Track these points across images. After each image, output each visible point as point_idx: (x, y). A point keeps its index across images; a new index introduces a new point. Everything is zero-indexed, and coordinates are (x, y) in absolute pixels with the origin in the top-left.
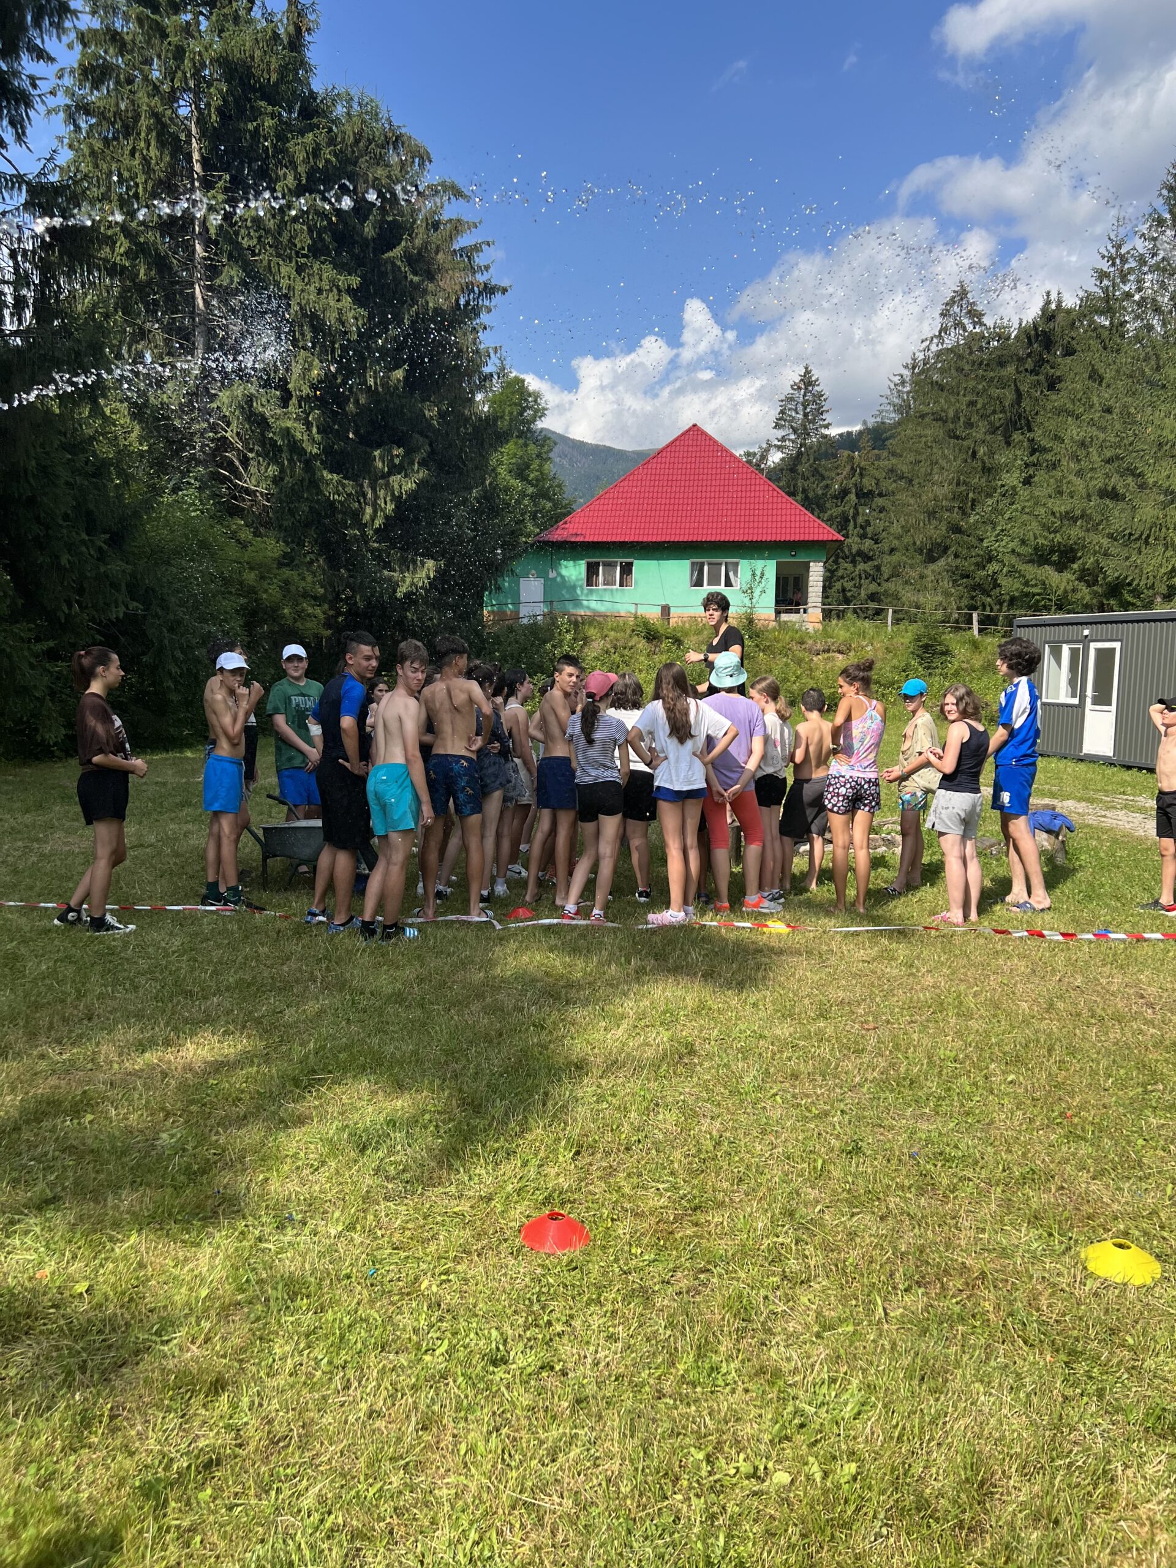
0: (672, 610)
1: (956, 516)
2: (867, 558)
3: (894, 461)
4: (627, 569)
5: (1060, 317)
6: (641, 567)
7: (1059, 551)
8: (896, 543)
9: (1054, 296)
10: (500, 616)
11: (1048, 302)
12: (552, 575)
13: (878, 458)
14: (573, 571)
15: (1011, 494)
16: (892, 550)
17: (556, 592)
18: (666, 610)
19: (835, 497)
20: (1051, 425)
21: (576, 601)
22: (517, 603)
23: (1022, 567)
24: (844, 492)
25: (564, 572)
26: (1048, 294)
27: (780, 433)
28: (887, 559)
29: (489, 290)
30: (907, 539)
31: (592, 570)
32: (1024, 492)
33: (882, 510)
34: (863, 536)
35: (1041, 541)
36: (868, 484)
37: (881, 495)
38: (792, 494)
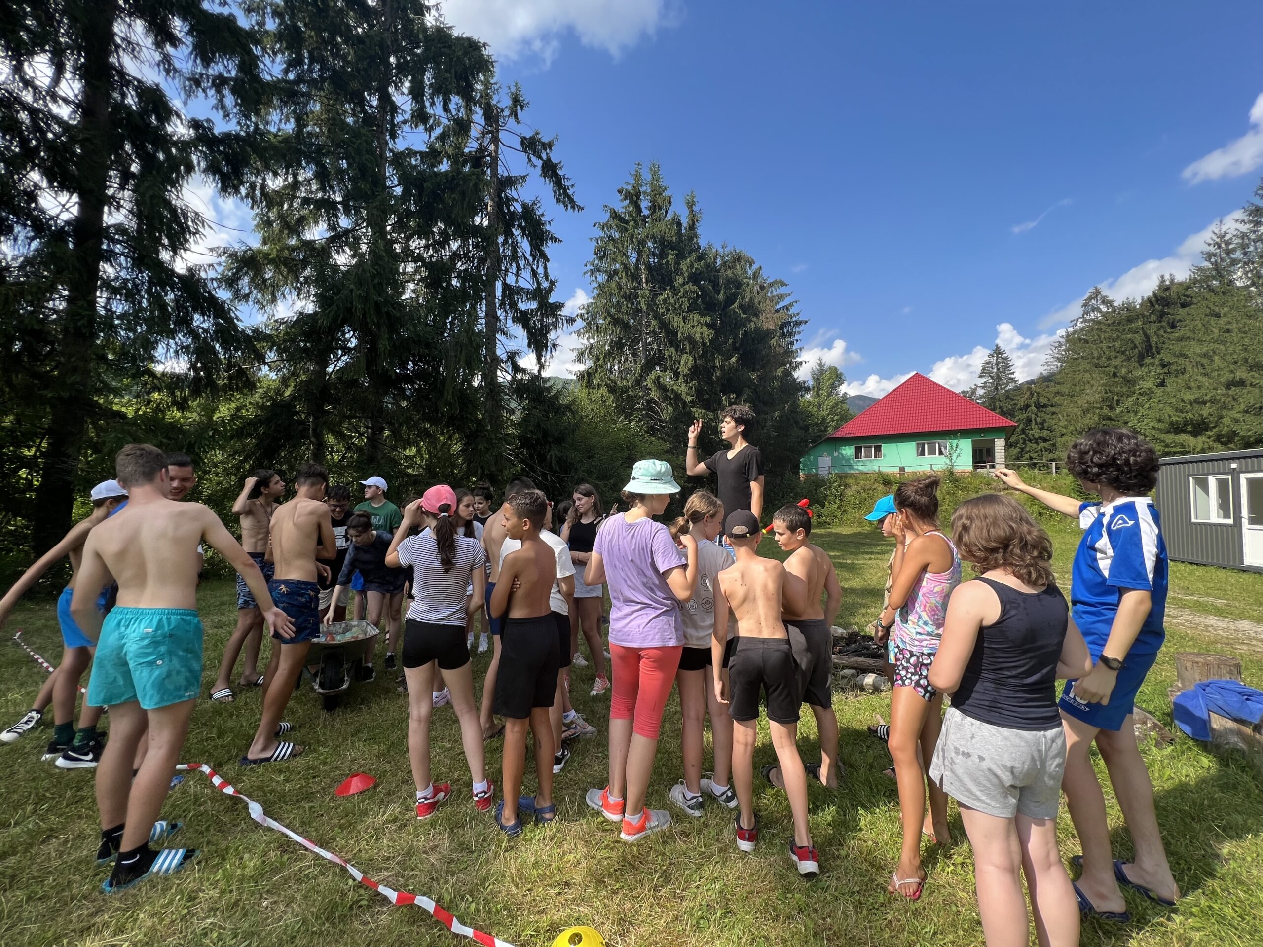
0: (907, 469)
1: (1106, 411)
2: (1045, 440)
3: (1058, 387)
4: (878, 449)
5: (1174, 289)
6: (886, 448)
7: (1192, 424)
8: (1064, 431)
9: (1167, 277)
10: (807, 476)
11: (1163, 281)
12: (836, 454)
13: (1048, 387)
14: (848, 451)
15: (1149, 393)
16: (1062, 435)
17: (838, 462)
18: (902, 469)
19: (1021, 409)
20: (1177, 348)
21: (851, 467)
22: (817, 468)
23: (1162, 436)
24: (1027, 406)
25: (844, 452)
26: (1162, 277)
27: (983, 380)
28: (1059, 440)
29: (798, 323)
30: (1071, 428)
31: (858, 451)
32: (1159, 391)
33: (1053, 413)
34: (1042, 429)
35: (1174, 419)
36: (1043, 400)
37: (1052, 406)
38: (994, 410)
